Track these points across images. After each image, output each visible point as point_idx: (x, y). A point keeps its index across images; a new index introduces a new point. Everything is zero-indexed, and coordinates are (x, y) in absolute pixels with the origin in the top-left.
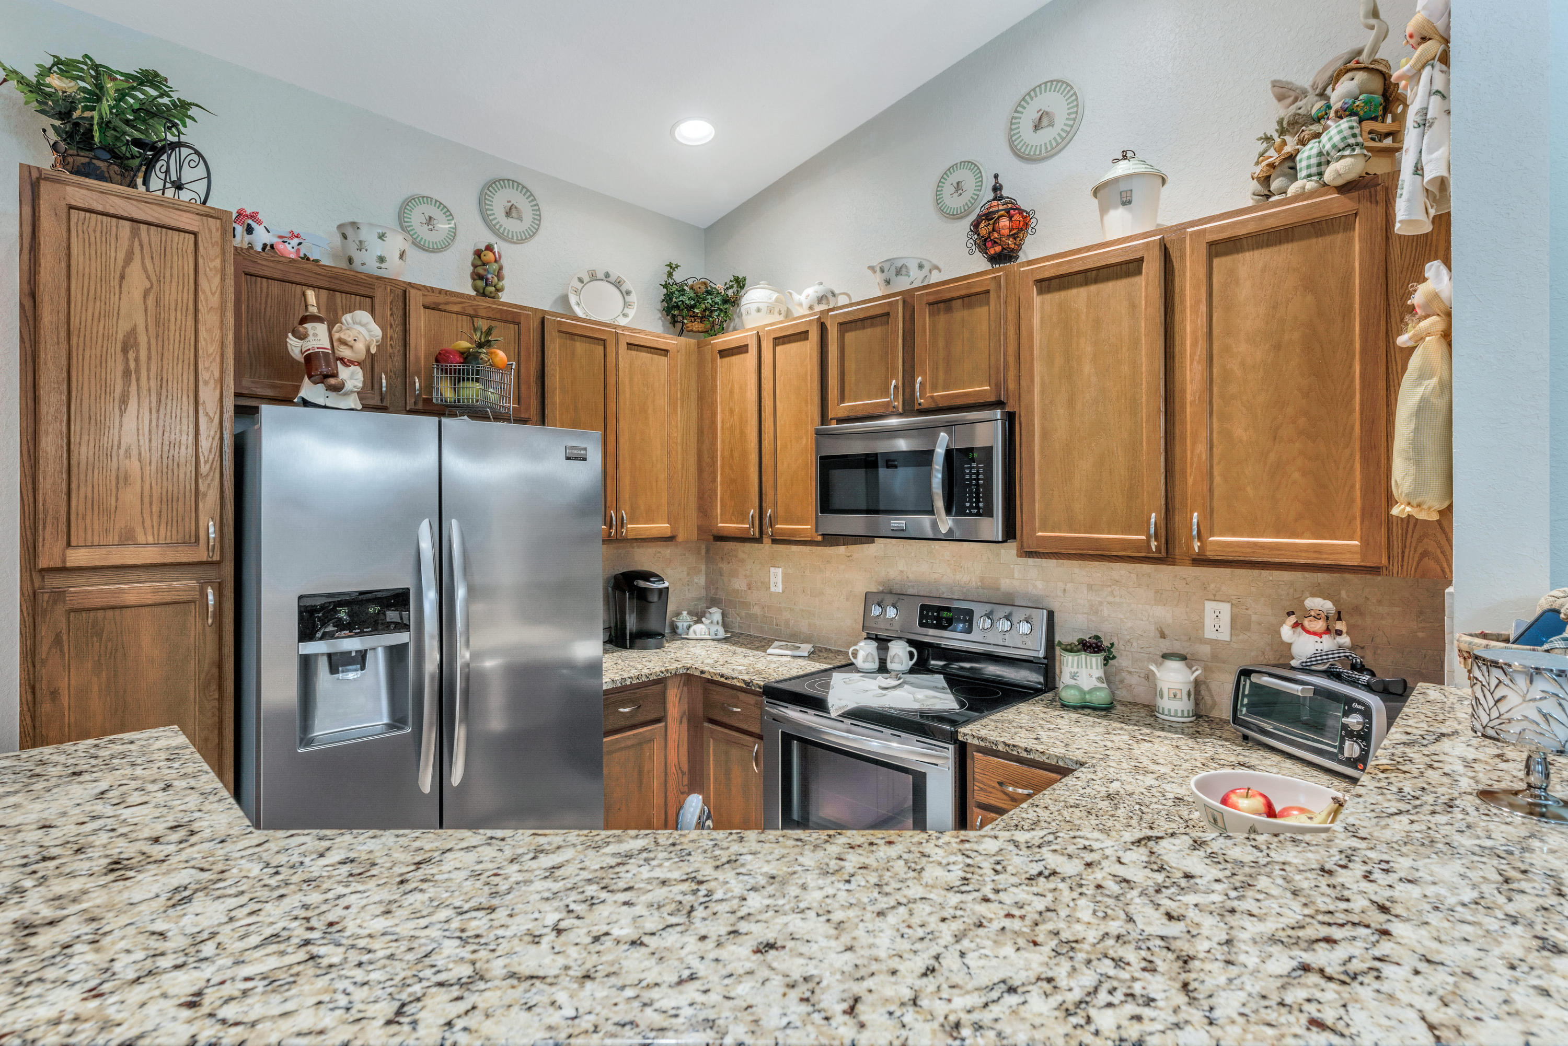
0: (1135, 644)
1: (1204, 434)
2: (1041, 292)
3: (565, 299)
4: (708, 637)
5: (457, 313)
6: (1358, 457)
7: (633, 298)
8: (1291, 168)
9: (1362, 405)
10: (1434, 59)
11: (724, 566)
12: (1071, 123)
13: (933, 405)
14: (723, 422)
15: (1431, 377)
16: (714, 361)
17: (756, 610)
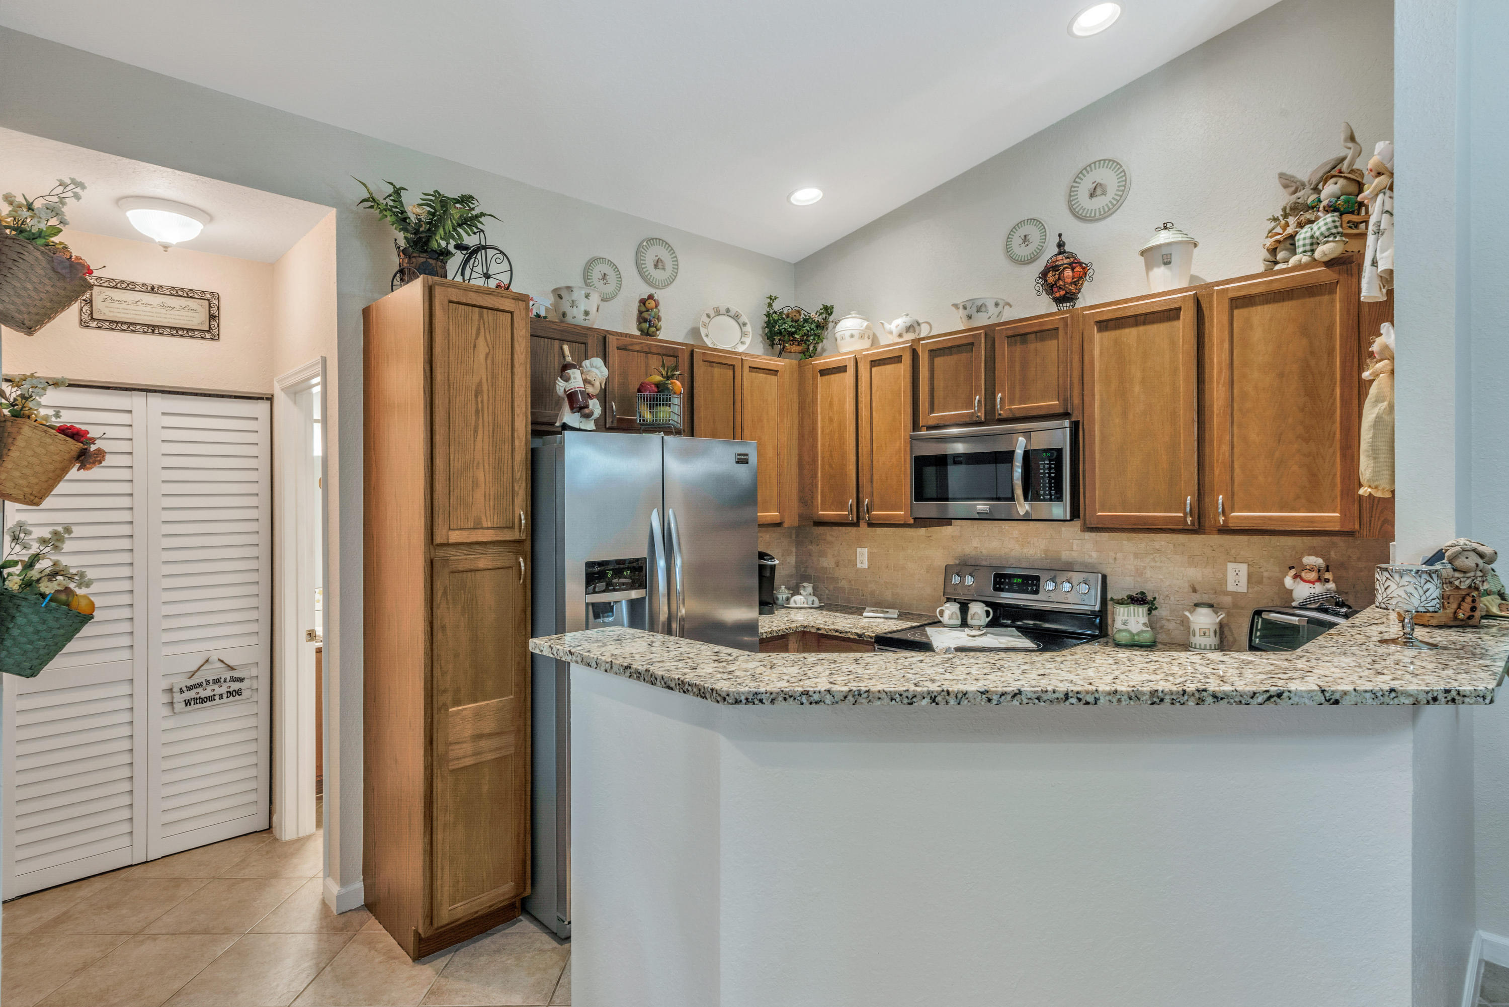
0: (1172, 598)
1: (1227, 438)
2: (1100, 330)
3: (695, 332)
4: (806, 606)
5: (638, 351)
6: (1338, 454)
7: (748, 328)
8: (1291, 244)
9: (1341, 417)
10: (1385, 188)
11: (813, 548)
12: (1120, 193)
13: (1011, 416)
14: (823, 428)
15: (1383, 402)
16: (814, 379)
17: (843, 584)
